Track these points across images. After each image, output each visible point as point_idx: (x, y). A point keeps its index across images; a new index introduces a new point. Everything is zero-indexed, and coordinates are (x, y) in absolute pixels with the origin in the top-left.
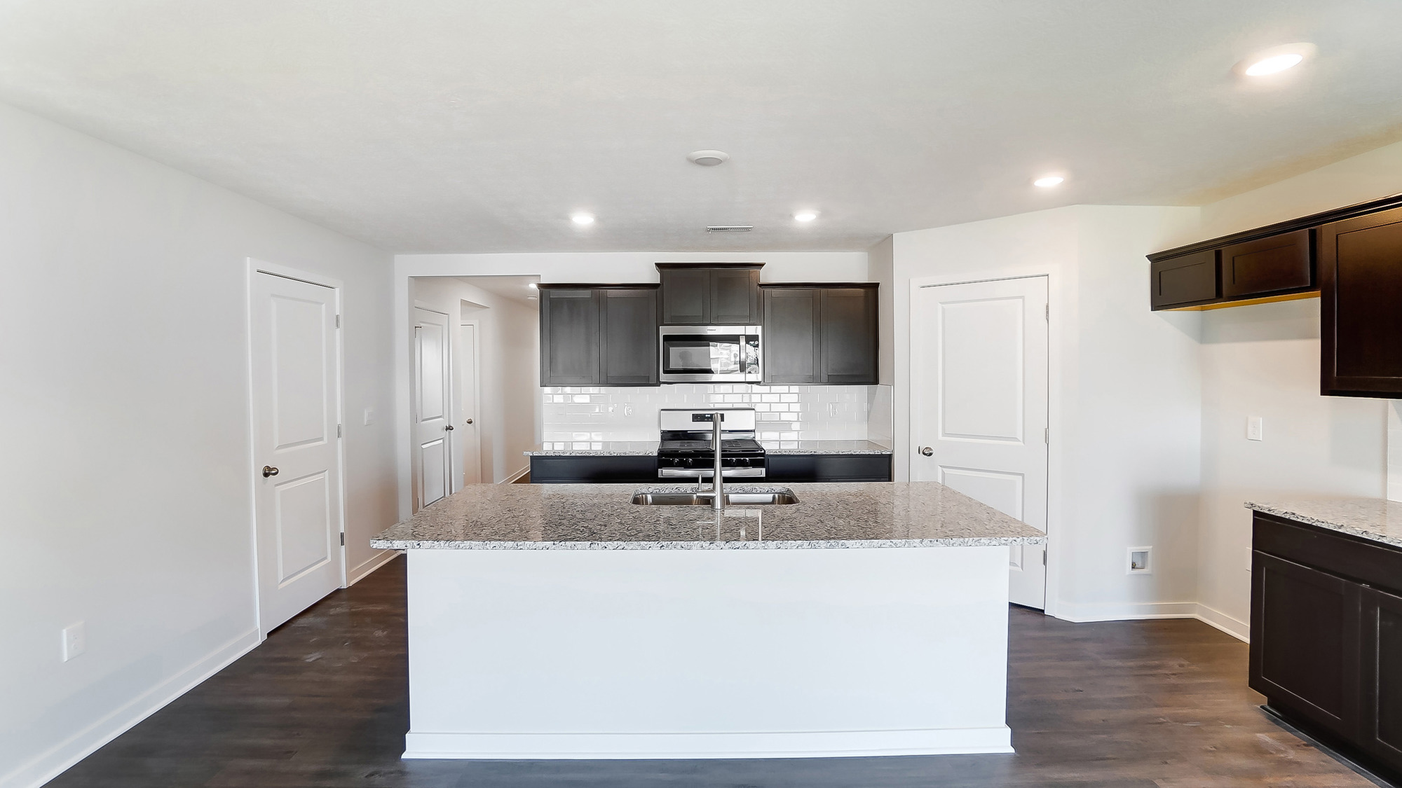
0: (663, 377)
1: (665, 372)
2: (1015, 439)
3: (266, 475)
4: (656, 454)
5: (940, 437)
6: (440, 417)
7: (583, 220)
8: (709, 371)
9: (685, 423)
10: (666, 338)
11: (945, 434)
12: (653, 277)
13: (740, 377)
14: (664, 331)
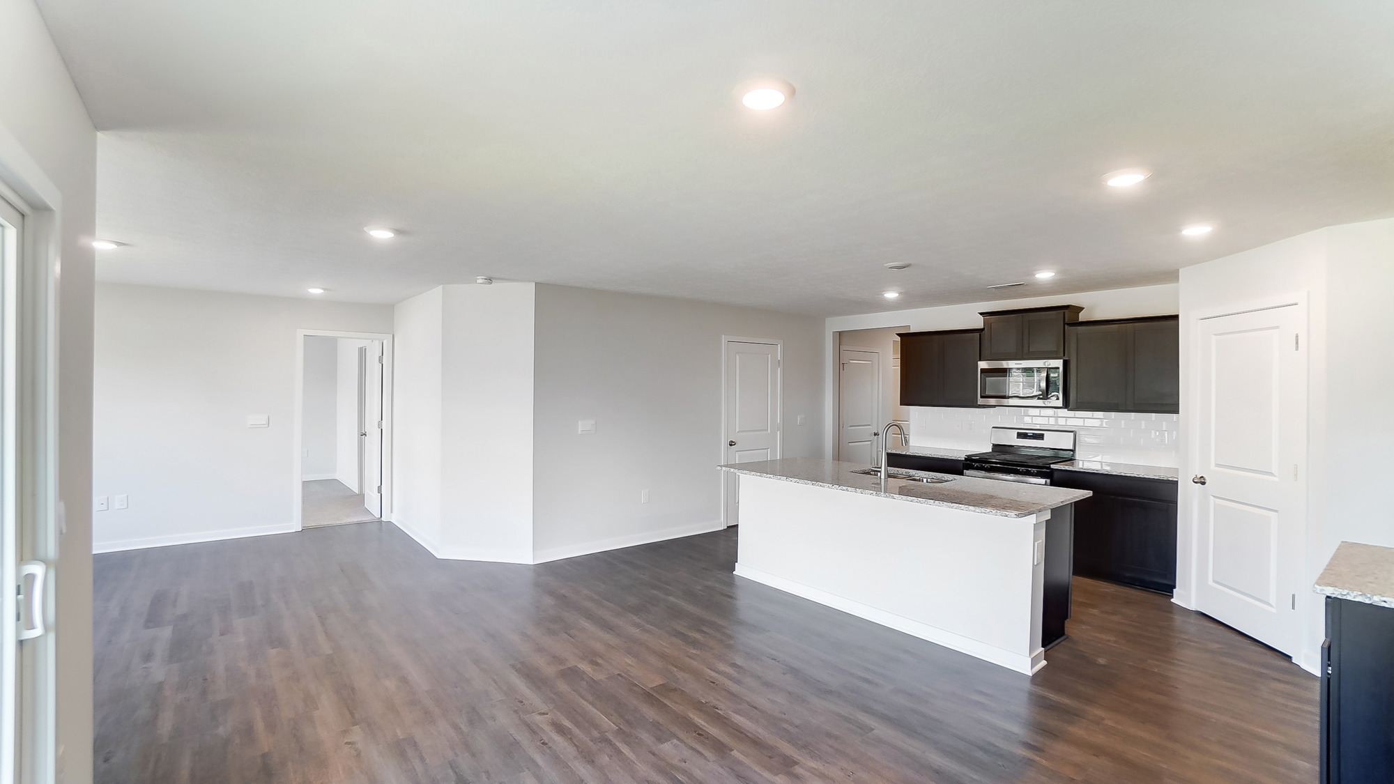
0: (980, 401)
1: (982, 397)
2: (1271, 474)
3: (731, 445)
4: (964, 459)
5: (1213, 467)
6: (869, 425)
7: (891, 295)
8: (1004, 397)
9: (1011, 439)
10: (983, 371)
11: (1217, 465)
12: (979, 323)
13: (1040, 403)
14: (983, 365)
